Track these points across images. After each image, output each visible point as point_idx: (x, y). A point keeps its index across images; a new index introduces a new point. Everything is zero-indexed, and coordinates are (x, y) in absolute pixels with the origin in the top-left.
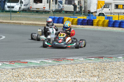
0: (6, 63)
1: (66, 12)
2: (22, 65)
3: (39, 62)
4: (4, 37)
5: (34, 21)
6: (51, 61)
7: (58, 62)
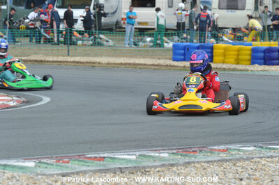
0: (49, 162)
2: (88, 164)
4: (46, 100)
6: (166, 155)
7: (186, 156)
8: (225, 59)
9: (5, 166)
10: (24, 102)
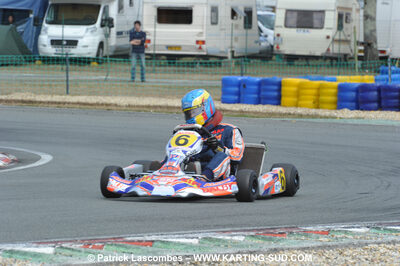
0: (73, 247)
1: (291, 59)
2: (130, 251)
3: (195, 241)
4: (46, 158)
5: (161, 96)
6: (242, 238)
7: (270, 240)
8: (299, 100)
9: (11, 252)
10: (14, 161)
